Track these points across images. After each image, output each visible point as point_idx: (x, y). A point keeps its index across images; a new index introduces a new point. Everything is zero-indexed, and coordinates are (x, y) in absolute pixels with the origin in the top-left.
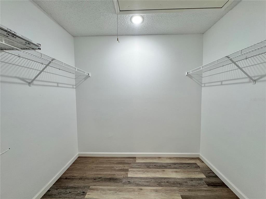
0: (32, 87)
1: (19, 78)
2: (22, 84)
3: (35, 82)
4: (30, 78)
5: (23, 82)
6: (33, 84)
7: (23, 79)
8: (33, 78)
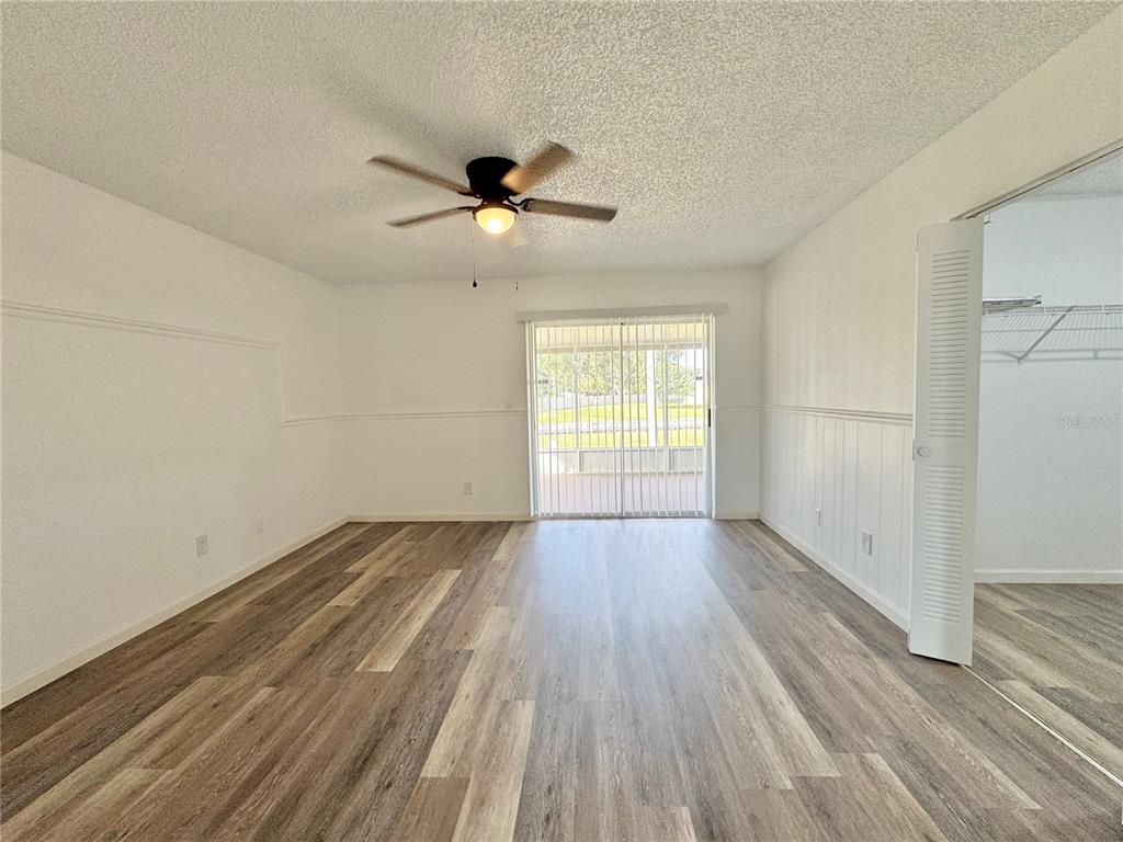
0: (1025, 364)
1: (1003, 353)
2: (1008, 361)
3: (1031, 356)
4: (1022, 349)
5: (1008, 358)
6: (1027, 360)
7: (1008, 354)
8: (1028, 348)
